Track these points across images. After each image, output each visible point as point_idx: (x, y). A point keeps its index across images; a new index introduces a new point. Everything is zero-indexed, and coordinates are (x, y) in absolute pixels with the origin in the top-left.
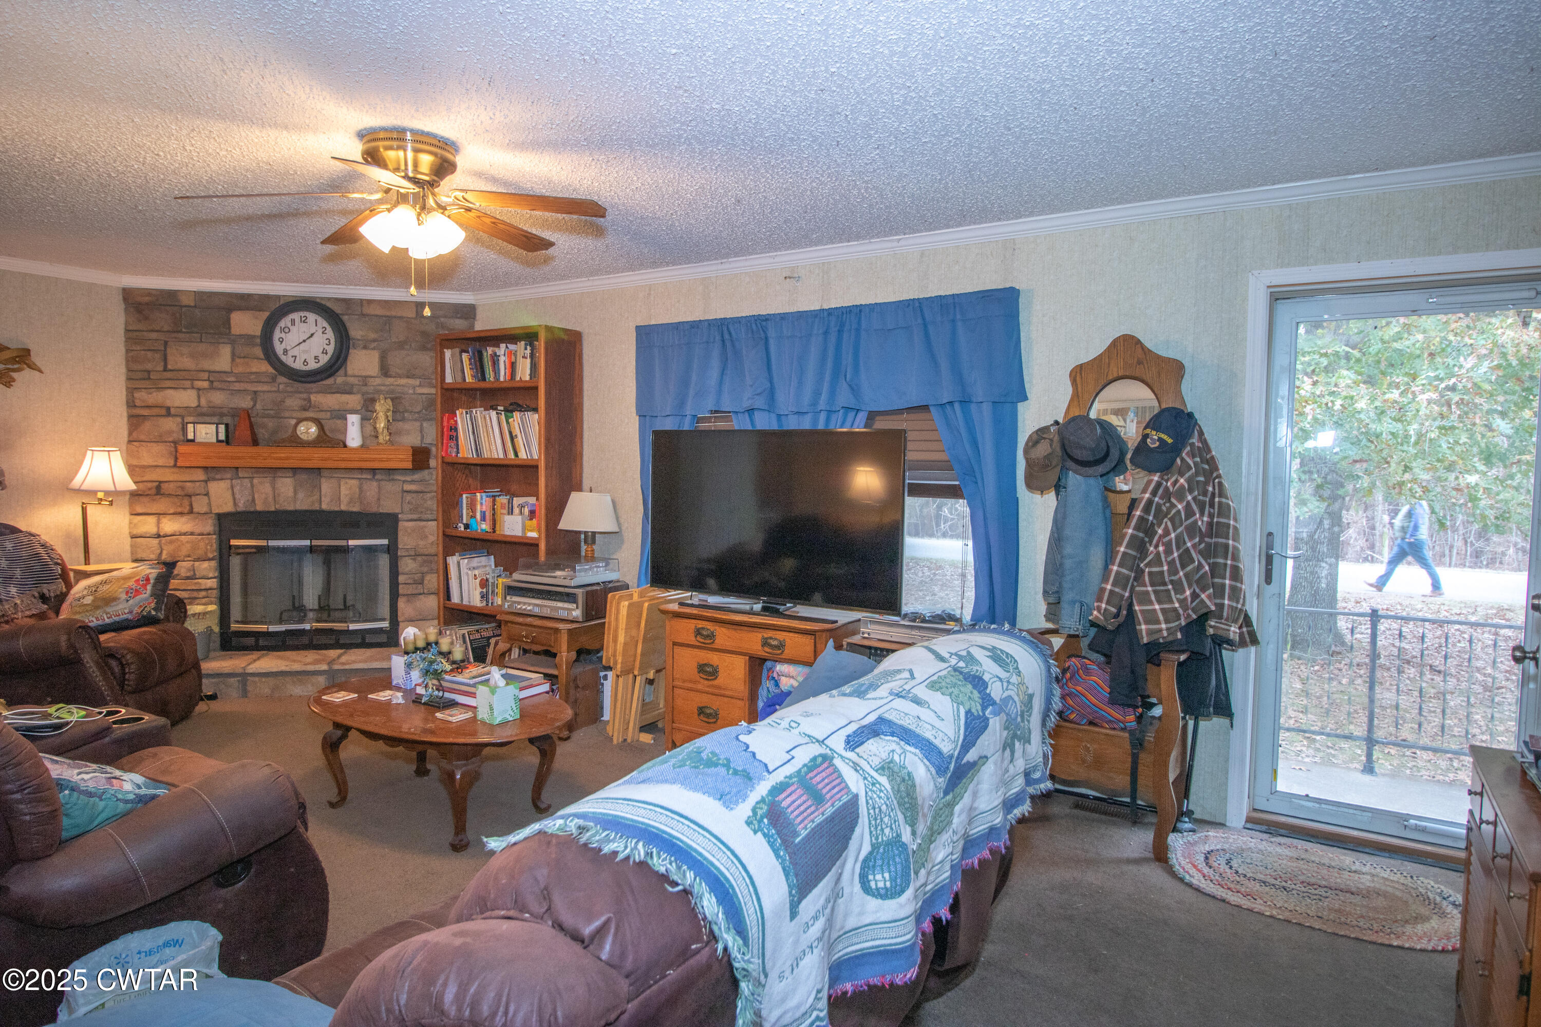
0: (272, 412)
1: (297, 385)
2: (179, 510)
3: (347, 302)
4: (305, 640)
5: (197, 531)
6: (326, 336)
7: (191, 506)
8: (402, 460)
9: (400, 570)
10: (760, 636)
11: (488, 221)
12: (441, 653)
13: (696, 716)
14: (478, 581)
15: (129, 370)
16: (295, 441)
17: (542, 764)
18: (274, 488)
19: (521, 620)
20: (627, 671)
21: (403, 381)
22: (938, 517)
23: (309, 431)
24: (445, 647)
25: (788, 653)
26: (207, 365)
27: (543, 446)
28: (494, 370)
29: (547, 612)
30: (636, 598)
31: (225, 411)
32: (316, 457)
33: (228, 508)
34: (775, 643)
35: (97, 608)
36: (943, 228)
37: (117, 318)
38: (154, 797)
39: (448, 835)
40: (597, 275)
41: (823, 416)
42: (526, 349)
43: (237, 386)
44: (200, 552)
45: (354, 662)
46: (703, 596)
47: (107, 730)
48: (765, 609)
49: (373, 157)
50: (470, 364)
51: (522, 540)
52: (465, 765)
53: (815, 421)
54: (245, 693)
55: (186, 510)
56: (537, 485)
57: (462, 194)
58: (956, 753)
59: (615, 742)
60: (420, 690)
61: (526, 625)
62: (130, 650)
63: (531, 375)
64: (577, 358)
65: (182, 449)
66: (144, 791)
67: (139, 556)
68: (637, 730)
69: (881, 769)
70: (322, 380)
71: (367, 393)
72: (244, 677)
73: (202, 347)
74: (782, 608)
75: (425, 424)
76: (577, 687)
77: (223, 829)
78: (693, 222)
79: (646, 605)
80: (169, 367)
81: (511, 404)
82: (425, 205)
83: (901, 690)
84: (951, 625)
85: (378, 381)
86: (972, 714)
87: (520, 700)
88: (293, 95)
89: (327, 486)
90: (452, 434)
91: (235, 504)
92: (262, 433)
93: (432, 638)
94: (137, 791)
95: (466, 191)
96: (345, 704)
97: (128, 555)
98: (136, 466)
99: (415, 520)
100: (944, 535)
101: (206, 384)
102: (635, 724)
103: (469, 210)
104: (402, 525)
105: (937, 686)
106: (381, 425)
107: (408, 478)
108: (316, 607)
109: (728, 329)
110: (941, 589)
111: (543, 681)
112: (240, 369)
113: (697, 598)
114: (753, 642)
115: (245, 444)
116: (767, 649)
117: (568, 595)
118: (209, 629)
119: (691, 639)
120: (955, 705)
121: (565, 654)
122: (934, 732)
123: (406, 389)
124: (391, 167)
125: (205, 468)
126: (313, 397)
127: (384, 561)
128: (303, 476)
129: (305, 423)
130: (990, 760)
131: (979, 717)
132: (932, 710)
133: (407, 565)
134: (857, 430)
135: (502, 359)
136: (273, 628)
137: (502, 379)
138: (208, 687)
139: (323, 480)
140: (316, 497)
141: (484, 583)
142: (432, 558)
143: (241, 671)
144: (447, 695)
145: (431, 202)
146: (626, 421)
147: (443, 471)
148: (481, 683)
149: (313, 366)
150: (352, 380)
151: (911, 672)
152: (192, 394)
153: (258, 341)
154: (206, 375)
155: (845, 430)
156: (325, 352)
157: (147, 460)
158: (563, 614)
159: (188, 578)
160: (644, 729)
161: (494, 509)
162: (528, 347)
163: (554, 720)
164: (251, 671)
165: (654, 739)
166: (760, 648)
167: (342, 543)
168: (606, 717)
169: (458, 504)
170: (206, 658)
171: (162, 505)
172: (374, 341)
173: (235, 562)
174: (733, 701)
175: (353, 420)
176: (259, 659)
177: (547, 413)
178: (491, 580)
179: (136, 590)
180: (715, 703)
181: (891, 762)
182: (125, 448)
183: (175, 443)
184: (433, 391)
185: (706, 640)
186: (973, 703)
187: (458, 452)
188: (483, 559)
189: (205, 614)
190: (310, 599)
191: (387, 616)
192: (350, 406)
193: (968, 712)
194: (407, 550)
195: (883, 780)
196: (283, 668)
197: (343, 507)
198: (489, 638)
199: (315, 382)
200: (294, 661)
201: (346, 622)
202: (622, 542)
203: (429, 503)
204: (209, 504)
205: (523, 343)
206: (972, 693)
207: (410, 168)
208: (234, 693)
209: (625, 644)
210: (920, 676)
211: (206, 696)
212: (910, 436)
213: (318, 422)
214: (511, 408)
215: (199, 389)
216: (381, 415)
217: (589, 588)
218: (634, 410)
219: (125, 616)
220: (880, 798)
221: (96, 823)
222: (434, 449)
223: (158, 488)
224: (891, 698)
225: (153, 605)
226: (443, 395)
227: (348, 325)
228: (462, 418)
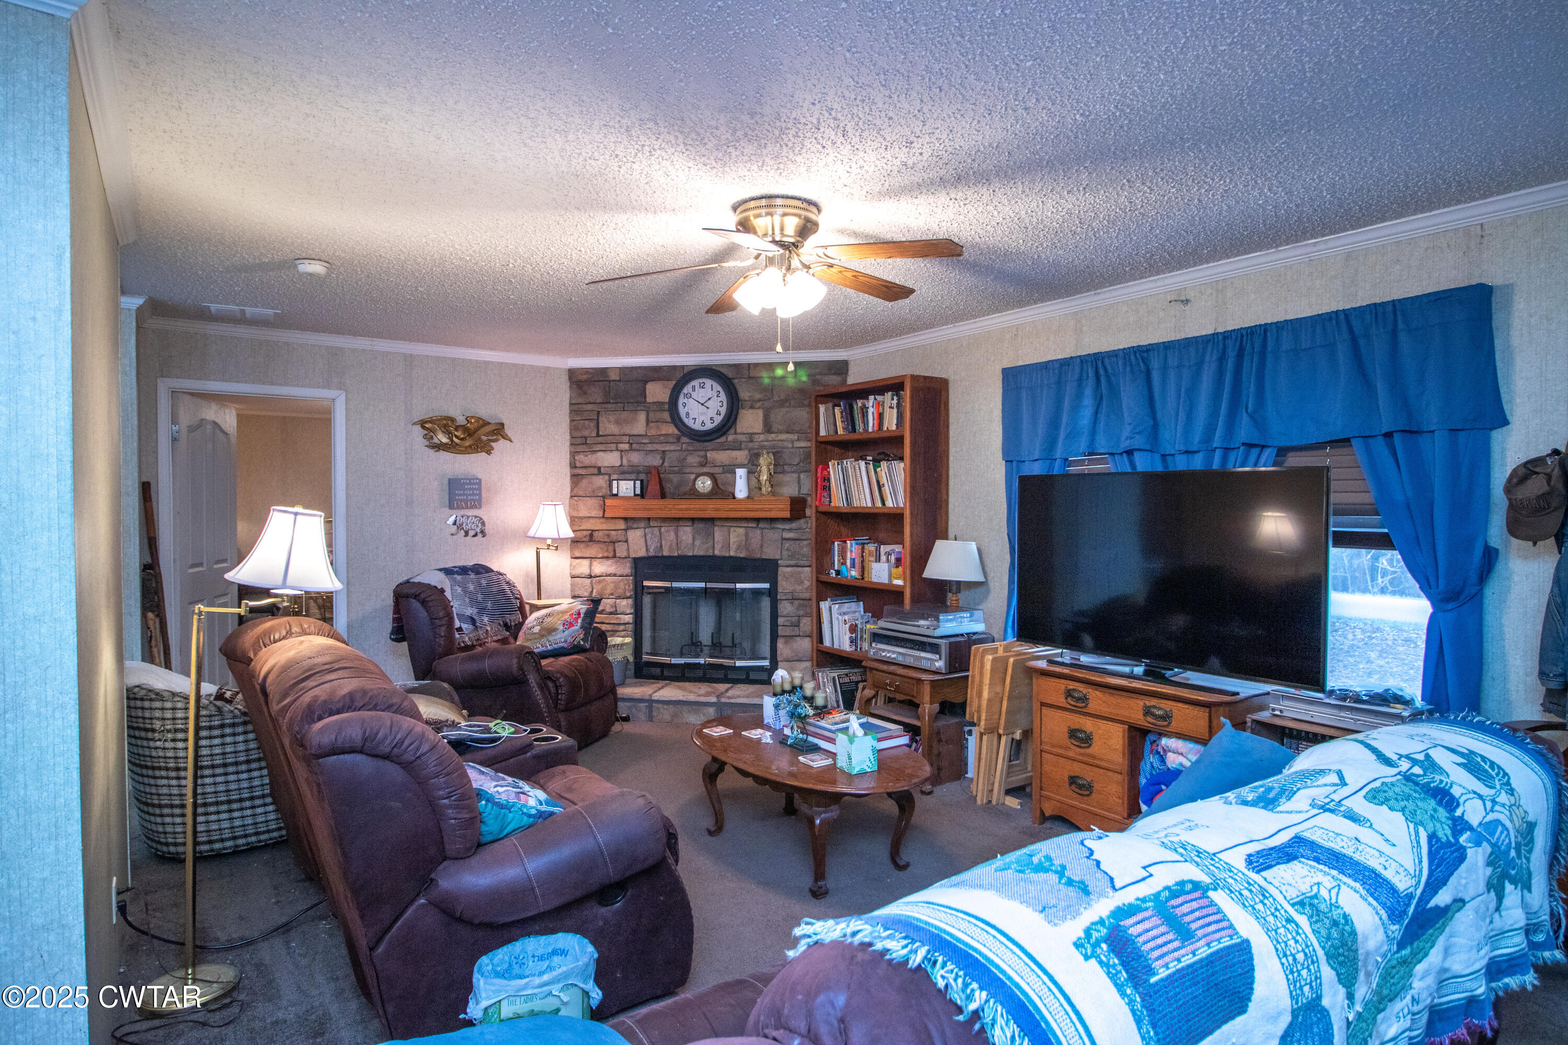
0: (676, 469)
1: (697, 444)
2: (606, 554)
3: (737, 367)
4: (700, 673)
5: (619, 573)
6: (719, 399)
7: (615, 551)
8: (782, 510)
9: (780, 613)
10: (1141, 703)
11: (849, 274)
12: (805, 698)
13: (1067, 785)
14: (847, 626)
15: (572, 437)
16: (694, 494)
17: (900, 819)
18: (677, 537)
19: (885, 667)
20: (992, 730)
21: (784, 436)
22: (1373, 570)
23: (704, 484)
24: (808, 693)
25: (1175, 726)
26: (628, 430)
27: (908, 494)
28: (863, 422)
29: (910, 661)
30: (1001, 652)
31: (641, 469)
32: (711, 508)
33: (642, 553)
34: (1160, 713)
35: (543, 636)
36: (1376, 223)
37: (563, 394)
38: (552, 814)
39: (807, 881)
40: (962, 320)
41: (1218, 455)
42: (893, 399)
43: (650, 447)
44: (620, 591)
45: (739, 697)
46: (1075, 654)
47: (529, 746)
48: (1147, 673)
49: (745, 226)
50: (842, 417)
51: (888, 588)
52: (825, 812)
53: (1209, 460)
54: (651, 718)
55: (611, 555)
56: (902, 533)
57: (823, 250)
58: (1419, 892)
59: (979, 802)
60: (787, 731)
61: (890, 673)
62: (562, 673)
63: (897, 425)
64: (942, 406)
65: (609, 502)
66: (544, 808)
67: (577, 593)
68: (1002, 792)
69: (1300, 904)
70: (717, 438)
71: (753, 449)
72: (650, 702)
73: (625, 415)
74: (1168, 673)
75: (802, 476)
76: (940, 741)
77: (602, 853)
78: (1061, 252)
79: (1011, 660)
80: (601, 433)
81: (880, 454)
82: (790, 266)
83: (1327, 800)
84: (1397, 709)
85: (762, 437)
86: (1439, 840)
87: (879, 751)
88: (675, 178)
89: (719, 534)
90: (824, 485)
91: (647, 550)
92: (669, 487)
93: (797, 682)
94: (539, 807)
95: (826, 247)
96: (722, 739)
97: (568, 592)
98: (576, 517)
99: (793, 566)
100: (1383, 591)
101: (626, 446)
102: (1000, 786)
103: (831, 266)
104: (781, 570)
105: (1381, 796)
106: (764, 477)
107: (787, 526)
108: (709, 643)
109: (1103, 363)
110: (1380, 656)
111: (903, 733)
112: (653, 432)
113: (1067, 655)
114: (1134, 710)
115: (654, 498)
116: (1150, 719)
117: (931, 645)
118: (625, 658)
119: (1061, 701)
120: (1412, 826)
121: (927, 706)
122: (1382, 860)
123: (786, 444)
124: (760, 233)
125: (625, 519)
126: (709, 455)
127: (766, 603)
128: (701, 525)
129: (702, 478)
130: (1468, 906)
131: (1449, 844)
132: (1376, 831)
133: (785, 608)
134: (1263, 469)
135: (871, 410)
136: (675, 661)
137: (870, 430)
138: (623, 709)
139: (716, 528)
140: (710, 544)
141: (853, 629)
142: (806, 602)
143: (647, 697)
144: (811, 739)
145: (795, 263)
146: (992, 466)
147: (817, 519)
148: (840, 730)
149: (709, 426)
150: (742, 438)
151: (1340, 774)
152: (616, 455)
153: (667, 406)
154: (626, 439)
155: (1247, 469)
156: (719, 413)
157: (584, 512)
158: (925, 665)
159: (611, 613)
160: (1009, 792)
161: (862, 556)
162: (895, 398)
163: (911, 776)
164: (656, 698)
165: (1021, 804)
166: (1142, 717)
167: (731, 586)
168: (970, 775)
169: (830, 551)
170: (623, 684)
171: (593, 550)
172: (759, 401)
173: (647, 600)
174: (1110, 774)
175: (741, 473)
176: (663, 687)
177: (913, 460)
178: (859, 626)
179: (571, 623)
180: (1087, 774)
181: (1316, 896)
182: (567, 502)
183: (604, 497)
184: (809, 444)
185: (1078, 704)
186: (1438, 825)
187: (830, 502)
188: (854, 604)
189: (622, 645)
190: (705, 635)
191: (768, 655)
192: (739, 461)
193: (1432, 837)
194: (785, 594)
195: (1302, 920)
196: (681, 698)
197: (732, 554)
198: (857, 683)
199: (711, 440)
200: (690, 692)
201: (733, 659)
202: (988, 592)
203: (805, 549)
204: (628, 549)
205: (890, 393)
206: (1435, 810)
207: (777, 231)
208: (642, 716)
209: (989, 700)
210: (1355, 779)
211: (621, 718)
212: (1333, 474)
213: (712, 476)
214: (878, 458)
215: (622, 451)
216: (764, 469)
217: (953, 640)
218: (999, 455)
219: (562, 645)
220: (1297, 942)
221: (505, 832)
222: (809, 499)
223: (591, 535)
224: (1316, 811)
225: (582, 636)
226: (817, 447)
227: (738, 387)
228: (834, 470)
